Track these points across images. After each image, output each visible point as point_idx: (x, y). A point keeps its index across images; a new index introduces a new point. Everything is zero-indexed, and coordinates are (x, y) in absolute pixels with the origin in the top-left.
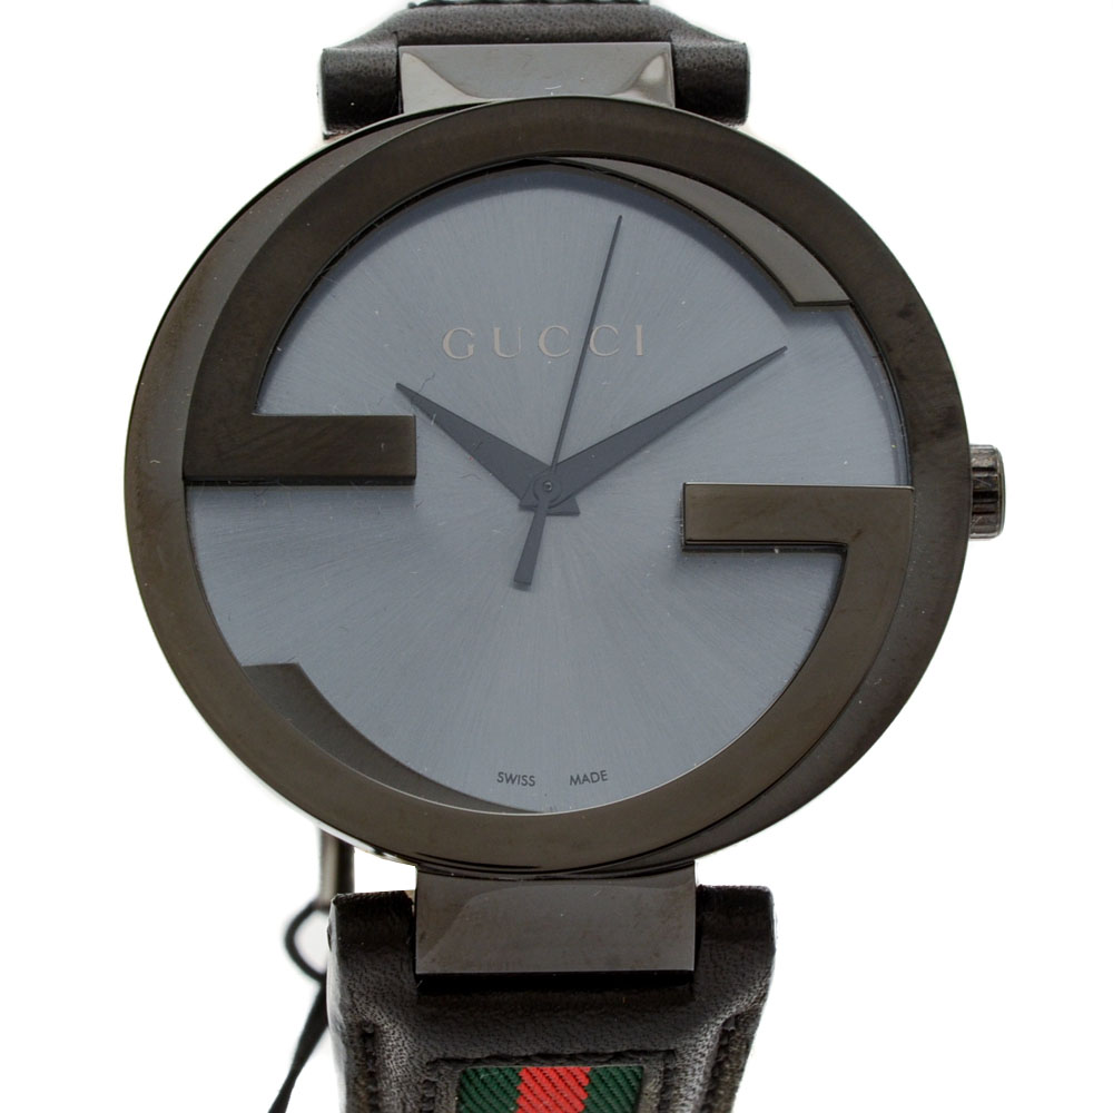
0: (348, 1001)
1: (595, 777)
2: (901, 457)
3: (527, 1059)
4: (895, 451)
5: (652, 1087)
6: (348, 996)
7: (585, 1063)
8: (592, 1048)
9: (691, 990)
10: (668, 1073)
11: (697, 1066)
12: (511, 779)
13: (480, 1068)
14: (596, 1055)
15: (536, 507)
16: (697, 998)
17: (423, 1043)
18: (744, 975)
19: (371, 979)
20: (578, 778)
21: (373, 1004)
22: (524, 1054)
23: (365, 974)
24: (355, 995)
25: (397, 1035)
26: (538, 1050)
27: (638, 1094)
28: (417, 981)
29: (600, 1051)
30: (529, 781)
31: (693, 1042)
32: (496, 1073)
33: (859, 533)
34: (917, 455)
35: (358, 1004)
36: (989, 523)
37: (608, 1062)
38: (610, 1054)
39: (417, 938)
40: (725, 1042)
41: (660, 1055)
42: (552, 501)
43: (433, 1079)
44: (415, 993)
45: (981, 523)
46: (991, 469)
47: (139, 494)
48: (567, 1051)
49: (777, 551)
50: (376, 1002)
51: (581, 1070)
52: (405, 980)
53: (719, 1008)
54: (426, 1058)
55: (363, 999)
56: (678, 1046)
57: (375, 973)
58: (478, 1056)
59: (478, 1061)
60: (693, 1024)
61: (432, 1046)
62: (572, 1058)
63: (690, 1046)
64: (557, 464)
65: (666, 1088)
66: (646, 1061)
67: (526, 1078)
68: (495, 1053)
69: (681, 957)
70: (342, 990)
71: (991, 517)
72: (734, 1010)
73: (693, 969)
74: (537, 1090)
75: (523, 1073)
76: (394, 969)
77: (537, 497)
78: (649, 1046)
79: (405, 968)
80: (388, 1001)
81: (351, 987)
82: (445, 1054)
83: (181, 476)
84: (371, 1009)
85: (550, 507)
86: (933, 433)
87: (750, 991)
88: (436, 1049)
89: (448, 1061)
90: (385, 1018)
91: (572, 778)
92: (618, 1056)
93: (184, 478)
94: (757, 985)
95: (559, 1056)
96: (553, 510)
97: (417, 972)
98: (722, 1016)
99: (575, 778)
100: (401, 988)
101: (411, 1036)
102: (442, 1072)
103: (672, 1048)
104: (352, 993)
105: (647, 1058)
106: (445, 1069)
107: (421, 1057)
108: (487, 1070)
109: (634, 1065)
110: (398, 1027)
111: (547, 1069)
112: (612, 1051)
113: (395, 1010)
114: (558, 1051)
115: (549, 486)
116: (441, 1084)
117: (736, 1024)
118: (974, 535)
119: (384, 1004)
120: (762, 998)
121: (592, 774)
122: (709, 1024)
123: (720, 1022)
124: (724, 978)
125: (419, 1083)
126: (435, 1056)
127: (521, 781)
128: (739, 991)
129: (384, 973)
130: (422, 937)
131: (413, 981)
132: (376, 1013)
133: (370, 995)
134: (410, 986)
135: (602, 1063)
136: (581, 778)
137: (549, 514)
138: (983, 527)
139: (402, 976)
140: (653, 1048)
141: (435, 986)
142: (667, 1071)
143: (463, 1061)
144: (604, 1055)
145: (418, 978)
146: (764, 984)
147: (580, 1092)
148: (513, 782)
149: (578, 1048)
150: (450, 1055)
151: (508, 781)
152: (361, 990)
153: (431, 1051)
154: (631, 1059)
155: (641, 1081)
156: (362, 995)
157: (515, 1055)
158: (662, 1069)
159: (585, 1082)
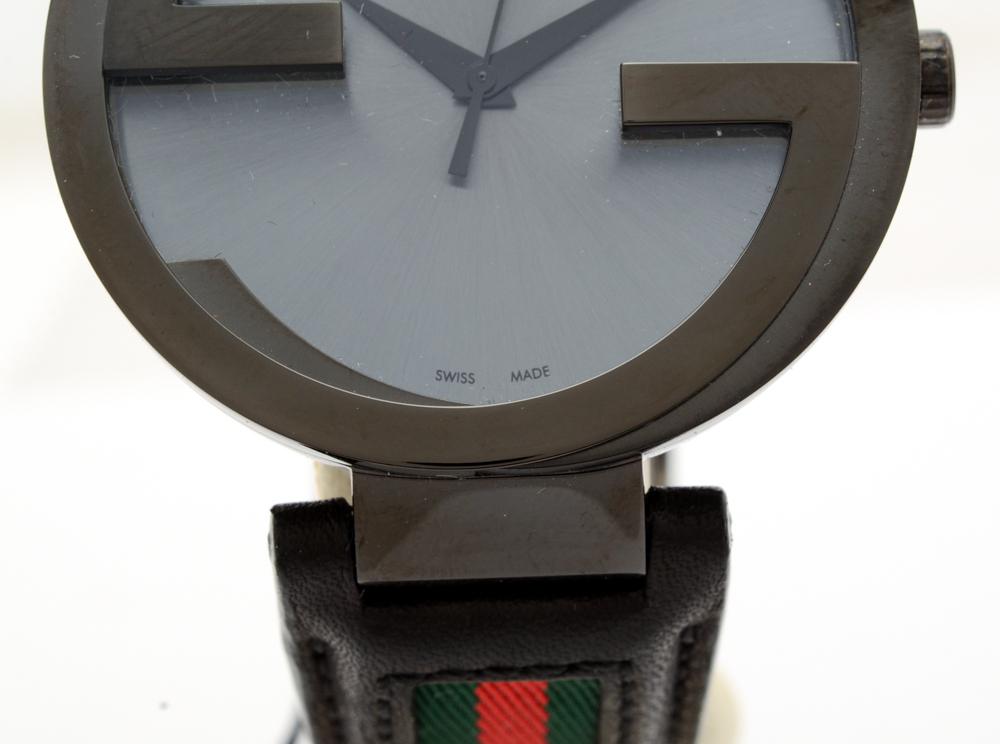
0: (292, 616)
1: (537, 373)
2: (846, 35)
3: (479, 673)
4: (839, 30)
5: (611, 704)
6: (292, 611)
7: (539, 677)
8: (545, 660)
9: (645, 596)
10: (626, 687)
11: (656, 680)
12: (450, 377)
13: (433, 683)
14: (549, 667)
15: (469, 99)
16: (651, 604)
17: (371, 658)
18: (698, 579)
19: (312, 590)
20: (519, 374)
21: (316, 618)
22: (475, 667)
23: (304, 585)
24: (299, 609)
25: (344, 652)
26: (489, 663)
27: (598, 711)
28: (360, 592)
29: (552, 663)
30: (468, 379)
31: (648, 652)
32: (450, 692)
33: (804, 110)
34: (862, 32)
35: (302, 618)
36: (939, 106)
37: (562, 675)
38: (563, 666)
39: (357, 544)
40: (685, 657)
41: (615, 667)
42: (486, 93)
43: (385, 697)
44: (358, 603)
45: (931, 107)
46: (939, 51)
47: (58, 89)
48: (520, 663)
49: (719, 133)
50: (320, 615)
51: (537, 685)
52: (347, 591)
53: (674, 615)
54: (375, 675)
55: (306, 613)
56: (633, 656)
57: (316, 583)
58: (428, 670)
59: (429, 677)
60: (647, 632)
61: (379, 661)
62: (525, 672)
63: (646, 656)
64: (491, 56)
65: (626, 703)
66: (602, 673)
67: (483, 697)
68: (445, 667)
69: (631, 560)
70: (284, 603)
71: (941, 100)
72: (691, 618)
73: (644, 572)
74: (495, 711)
75: (478, 691)
76: (335, 579)
77: (471, 89)
78: (603, 657)
79: (346, 576)
80: (332, 614)
81: (293, 599)
82: (394, 669)
83: (101, 70)
84: (316, 624)
85: (484, 100)
86: (879, 8)
87: (705, 596)
88: (384, 664)
89: (399, 677)
90: (331, 633)
91: (513, 375)
92: (572, 668)
93: (105, 73)
94: (713, 589)
95: (511, 669)
96: (486, 103)
97: (360, 581)
98: (678, 623)
99: (516, 375)
100: (344, 598)
101: (358, 650)
102: (394, 689)
103: (627, 658)
104: (294, 607)
105: (602, 669)
106: (397, 686)
107: (370, 673)
108: (440, 688)
109: (590, 678)
110: (344, 642)
111: (500, 683)
112: (565, 662)
113: (339, 623)
114: (509, 664)
115: (482, 76)
116: (395, 704)
117: (695, 636)
118: (925, 120)
119: (328, 618)
120: (719, 604)
121: (534, 370)
122: (664, 632)
123: (677, 631)
124: (677, 582)
125: (372, 703)
126: (384, 671)
127: (461, 379)
128: (695, 596)
129: (325, 582)
130: (362, 542)
131: (355, 591)
132: (322, 628)
133: (313, 608)
134: (353, 598)
135: (557, 676)
136: (523, 375)
137: (484, 107)
138: (933, 111)
139: (343, 585)
140: (608, 659)
141: (379, 597)
142: (625, 685)
143: (413, 677)
144: (557, 667)
145: (360, 587)
146: (719, 589)
147: (539, 712)
148: (452, 380)
149: (531, 661)
150: (399, 670)
151: (446, 379)
152: (303, 602)
153: (380, 666)
154: (586, 671)
155: (599, 697)
156: (304, 607)
157: (466, 668)
158: (619, 682)
159: (544, 701)
